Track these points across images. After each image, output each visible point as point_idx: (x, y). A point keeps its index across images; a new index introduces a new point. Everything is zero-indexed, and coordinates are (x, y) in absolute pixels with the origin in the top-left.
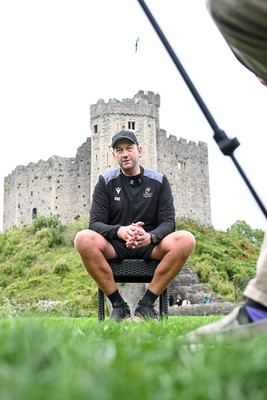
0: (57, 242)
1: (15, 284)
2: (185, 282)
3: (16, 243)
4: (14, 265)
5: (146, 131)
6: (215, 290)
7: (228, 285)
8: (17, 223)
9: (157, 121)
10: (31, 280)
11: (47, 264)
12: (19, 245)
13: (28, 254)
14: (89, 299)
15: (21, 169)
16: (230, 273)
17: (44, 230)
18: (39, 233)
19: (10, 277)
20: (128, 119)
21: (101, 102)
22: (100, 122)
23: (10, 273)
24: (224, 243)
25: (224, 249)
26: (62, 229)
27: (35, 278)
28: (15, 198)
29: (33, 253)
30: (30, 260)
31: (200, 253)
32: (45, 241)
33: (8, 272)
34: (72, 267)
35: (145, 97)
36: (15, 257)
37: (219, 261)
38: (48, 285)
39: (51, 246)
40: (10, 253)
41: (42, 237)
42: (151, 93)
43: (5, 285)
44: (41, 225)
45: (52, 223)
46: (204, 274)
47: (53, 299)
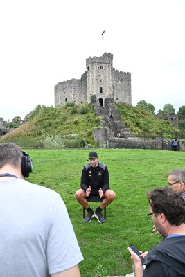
0: (74, 112)
1: (60, 128)
2: (121, 127)
3: (60, 112)
4: (59, 121)
5: (107, 69)
6: (132, 130)
7: (137, 129)
8: (60, 104)
9: (112, 65)
10: (65, 126)
11: (71, 120)
13: (64, 116)
14: (86, 133)
15: (60, 84)
16: (137, 124)
17: (70, 107)
18: (68, 108)
19: (58, 125)
20: (100, 65)
21: (90, 58)
22: (90, 66)
24: (136, 112)
25: (135, 114)
26: (76, 107)
27: (67, 126)
28: (59, 95)
29: (66, 116)
30: (65, 119)
31: (127, 116)
32: (70, 112)
33: (57, 123)
34: (80, 121)
35: (107, 55)
36: (59, 118)
37: (134, 120)
38: (72, 128)
39: (72, 113)
40: (58, 116)
41: (69, 110)
42: (109, 54)
43: (56, 128)
44: (68, 105)
45: (73, 105)
46: (128, 124)
47: (74, 134)
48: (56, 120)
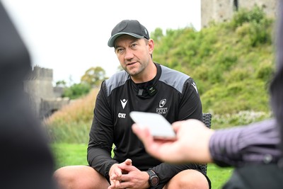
0: (262, 40)
1: (212, 92)
3: (214, 42)
4: (211, 69)
8: (215, 17)
10: (230, 86)
11: (250, 67)
12: (218, 45)
13: (227, 55)
17: (246, 25)
18: (240, 29)
19: (207, 83)
23: (206, 79)
27: (234, 85)
29: (233, 54)
30: (229, 62)
32: (248, 39)
33: (204, 77)
36: (212, 59)
38: (251, 93)
39: (254, 45)
40: (208, 52)
41: (243, 34)
44: (243, 19)
45: (257, 17)
47: (256, 110)
48: (202, 69)
